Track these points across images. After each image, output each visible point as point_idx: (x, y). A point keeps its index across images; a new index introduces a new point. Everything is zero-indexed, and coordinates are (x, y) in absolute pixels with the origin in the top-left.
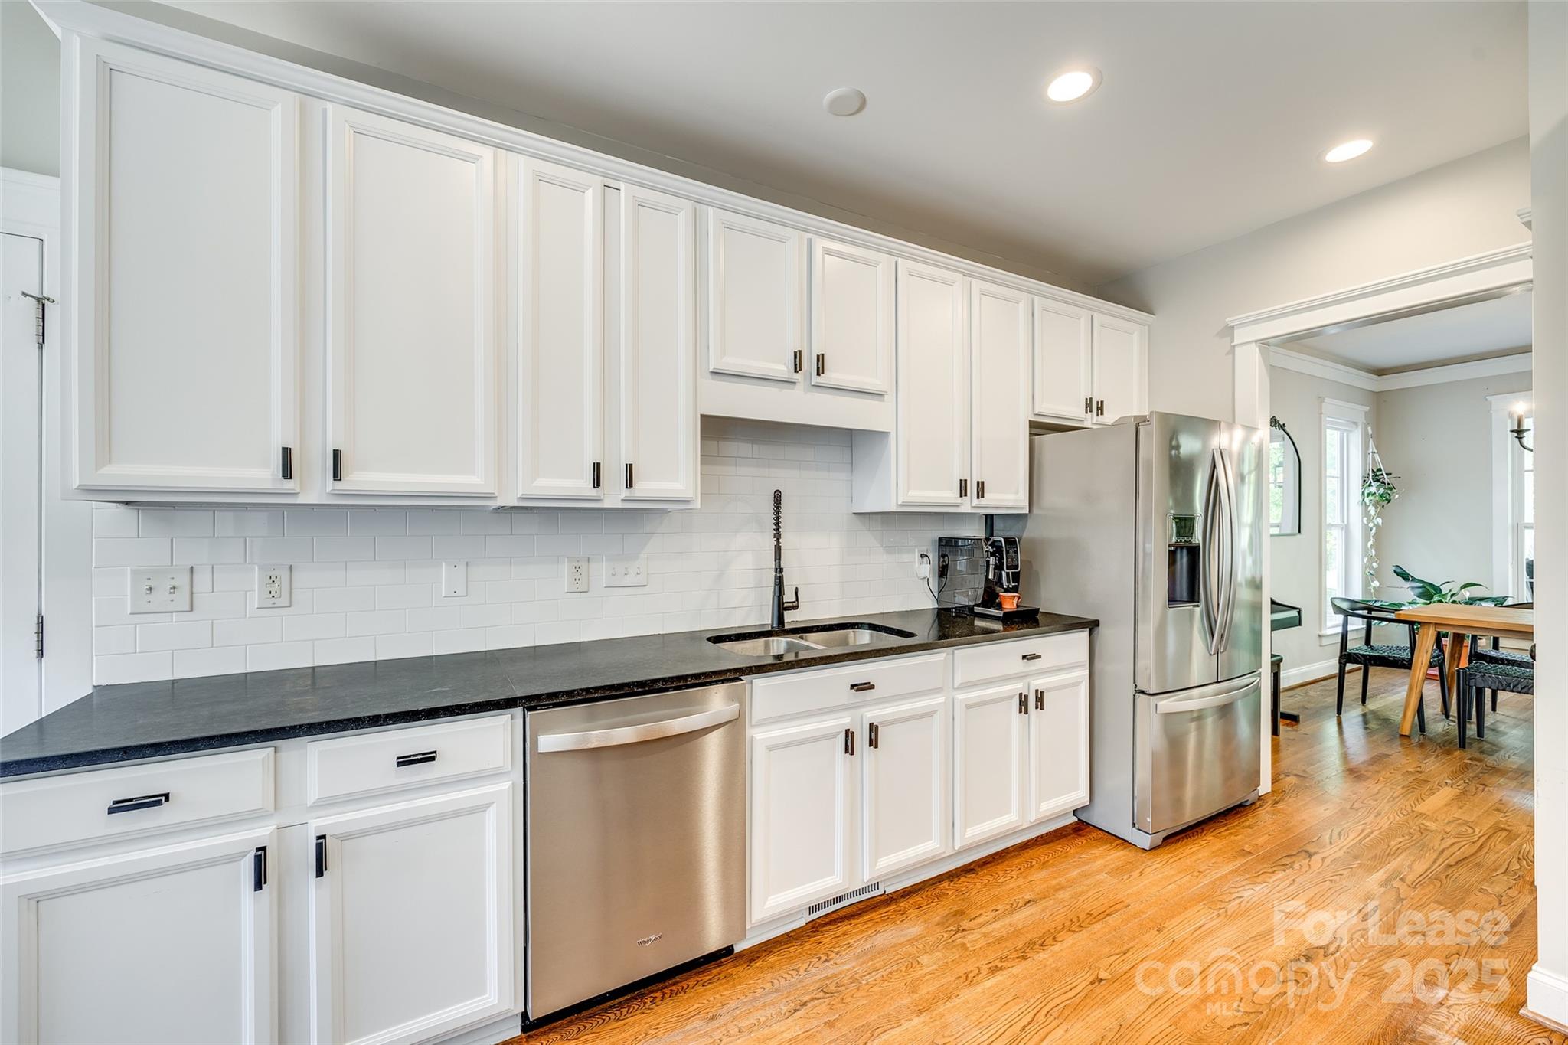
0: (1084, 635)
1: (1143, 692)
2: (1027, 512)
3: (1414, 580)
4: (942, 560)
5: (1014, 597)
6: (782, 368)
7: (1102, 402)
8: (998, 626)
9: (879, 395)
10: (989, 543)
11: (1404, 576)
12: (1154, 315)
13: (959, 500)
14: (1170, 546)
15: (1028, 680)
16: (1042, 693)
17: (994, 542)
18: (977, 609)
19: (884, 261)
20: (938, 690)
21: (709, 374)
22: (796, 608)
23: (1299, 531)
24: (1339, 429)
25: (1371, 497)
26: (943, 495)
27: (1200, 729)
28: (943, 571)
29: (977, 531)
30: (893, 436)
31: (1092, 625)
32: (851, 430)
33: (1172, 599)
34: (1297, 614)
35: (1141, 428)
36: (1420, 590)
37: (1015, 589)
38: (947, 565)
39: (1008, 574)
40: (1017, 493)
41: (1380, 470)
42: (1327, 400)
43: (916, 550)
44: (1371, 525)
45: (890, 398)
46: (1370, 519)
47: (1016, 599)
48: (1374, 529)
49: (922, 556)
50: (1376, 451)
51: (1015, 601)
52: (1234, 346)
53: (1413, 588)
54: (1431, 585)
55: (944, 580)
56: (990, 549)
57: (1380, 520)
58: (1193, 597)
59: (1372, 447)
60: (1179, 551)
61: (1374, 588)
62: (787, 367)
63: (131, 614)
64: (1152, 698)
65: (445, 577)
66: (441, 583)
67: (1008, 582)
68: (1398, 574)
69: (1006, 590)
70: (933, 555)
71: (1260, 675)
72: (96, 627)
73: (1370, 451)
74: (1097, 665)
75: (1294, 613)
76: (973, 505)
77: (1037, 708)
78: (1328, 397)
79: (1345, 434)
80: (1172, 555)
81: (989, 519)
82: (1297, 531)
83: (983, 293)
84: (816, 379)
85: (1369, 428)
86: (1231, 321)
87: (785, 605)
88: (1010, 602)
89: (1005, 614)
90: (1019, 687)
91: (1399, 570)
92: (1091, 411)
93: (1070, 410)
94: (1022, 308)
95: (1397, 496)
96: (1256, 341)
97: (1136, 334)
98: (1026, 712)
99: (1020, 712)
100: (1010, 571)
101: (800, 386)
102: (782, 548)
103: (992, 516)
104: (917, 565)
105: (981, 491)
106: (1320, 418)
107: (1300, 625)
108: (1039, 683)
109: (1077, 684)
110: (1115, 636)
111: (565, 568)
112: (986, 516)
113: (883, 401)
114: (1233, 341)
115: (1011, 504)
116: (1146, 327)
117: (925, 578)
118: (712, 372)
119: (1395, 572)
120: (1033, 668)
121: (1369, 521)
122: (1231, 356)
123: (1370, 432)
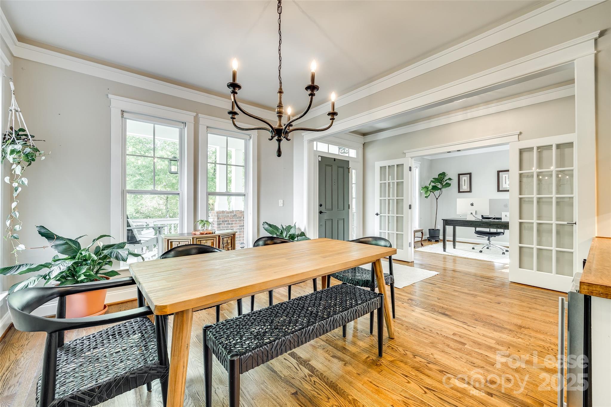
3: (59, 238)
11: (48, 236)
25: (15, 155)
36: (64, 247)
41: (23, 130)
44: (15, 185)
46: (13, 177)
48: (20, 189)
50: (19, 110)
53: (56, 246)
54: (70, 240)
57: (25, 181)
59: (14, 105)
61: (18, 252)
68: (42, 234)
73: (13, 108)
85: (11, 84)
91: (43, 231)
95: (43, 158)
119: (40, 233)
121: (12, 180)
123: (13, 88)
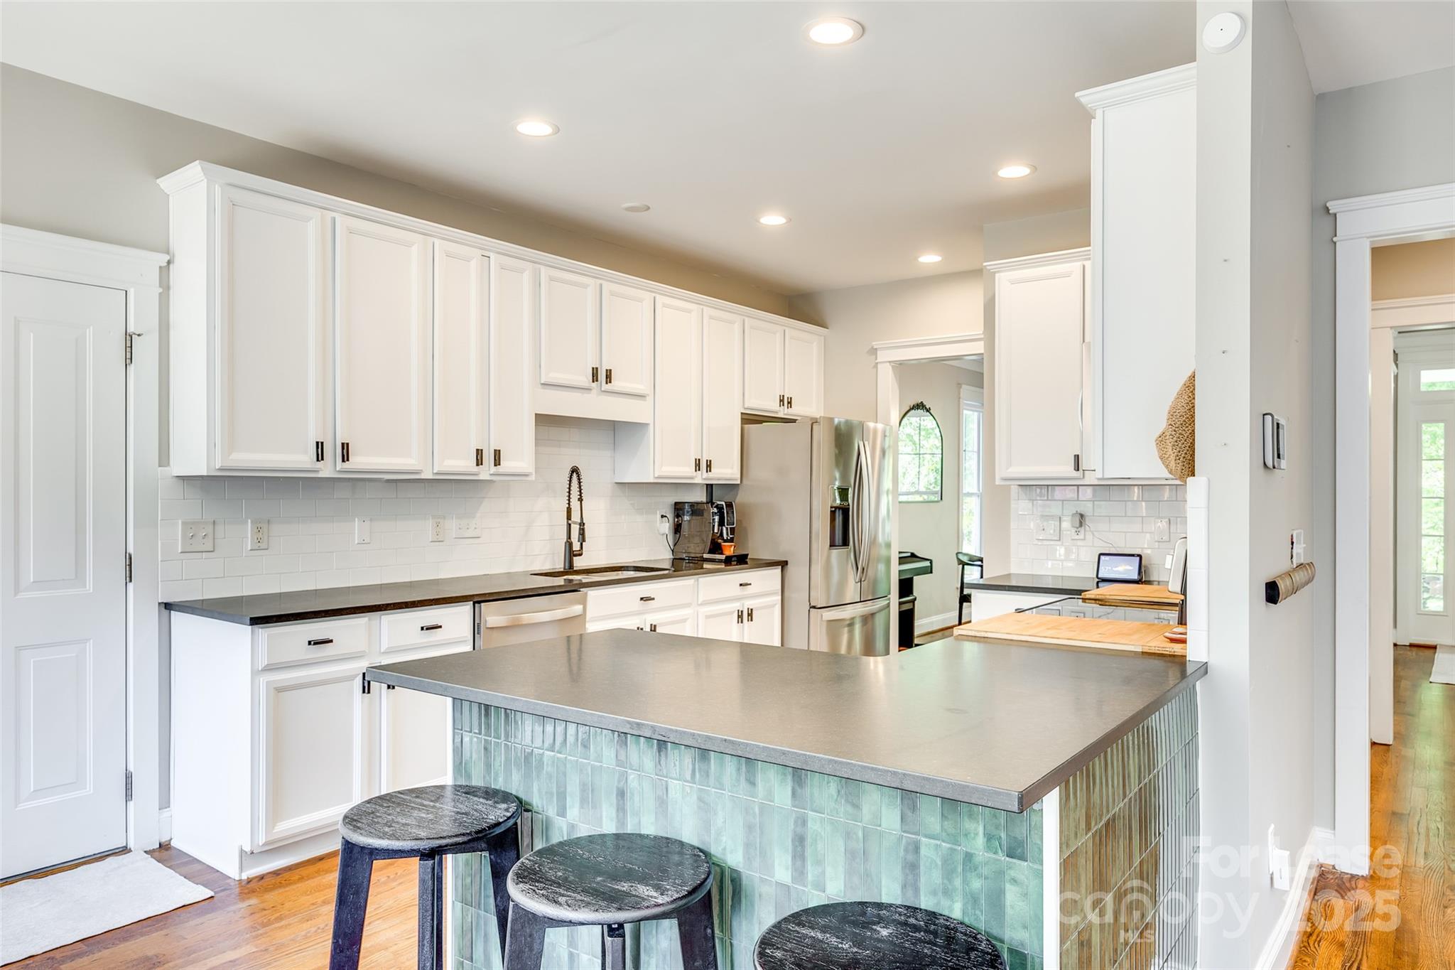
0: (778, 571)
1: (814, 607)
2: (739, 482)
4: (676, 520)
5: (731, 546)
6: (585, 379)
7: (791, 398)
8: (723, 566)
9: (641, 396)
10: (714, 506)
12: (827, 328)
13: (695, 474)
14: (831, 507)
15: (742, 602)
16: (752, 610)
17: (718, 505)
18: (705, 556)
19: (648, 297)
20: (688, 605)
21: (540, 386)
22: (580, 555)
23: (941, 499)
24: (976, 411)
26: (682, 470)
27: (851, 633)
28: (677, 529)
29: (700, 497)
30: (651, 427)
31: (783, 564)
32: (614, 422)
33: (832, 545)
34: (929, 564)
35: (814, 426)
37: (731, 540)
38: (681, 524)
39: (727, 528)
40: (732, 468)
42: (964, 386)
43: (658, 512)
45: (650, 399)
47: (733, 547)
49: (662, 516)
51: (732, 549)
52: (877, 363)
55: (678, 536)
56: (715, 510)
58: (845, 543)
60: (837, 510)
62: (588, 379)
63: (181, 552)
64: (819, 610)
65: (357, 529)
66: (355, 533)
67: (727, 534)
69: (726, 541)
70: (670, 516)
71: (889, 599)
72: (161, 561)
74: (786, 594)
75: (927, 564)
76: (704, 477)
77: (748, 621)
78: (965, 384)
79: (981, 414)
80: (833, 513)
81: (710, 488)
82: (940, 499)
83: (711, 318)
84: (605, 387)
86: (875, 344)
87: (575, 553)
88: (729, 550)
89: (727, 557)
90: (737, 606)
92: (783, 405)
93: (770, 405)
94: (737, 327)
96: (890, 362)
97: (815, 344)
98: (742, 622)
99: (738, 622)
100: (729, 527)
101: (594, 391)
102: (572, 510)
103: (712, 485)
104: (658, 522)
105: (709, 466)
106: (959, 401)
107: (931, 572)
108: (749, 604)
109: (773, 606)
110: (797, 572)
111: (430, 524)
112: (707, 485)
113: (645, 400)
114: (876, 359)
115: (728, 476)
116: (823, 338)
117: (663, 534)
118: (542, 384)
120: (745, 593)
122: (875, 370)
